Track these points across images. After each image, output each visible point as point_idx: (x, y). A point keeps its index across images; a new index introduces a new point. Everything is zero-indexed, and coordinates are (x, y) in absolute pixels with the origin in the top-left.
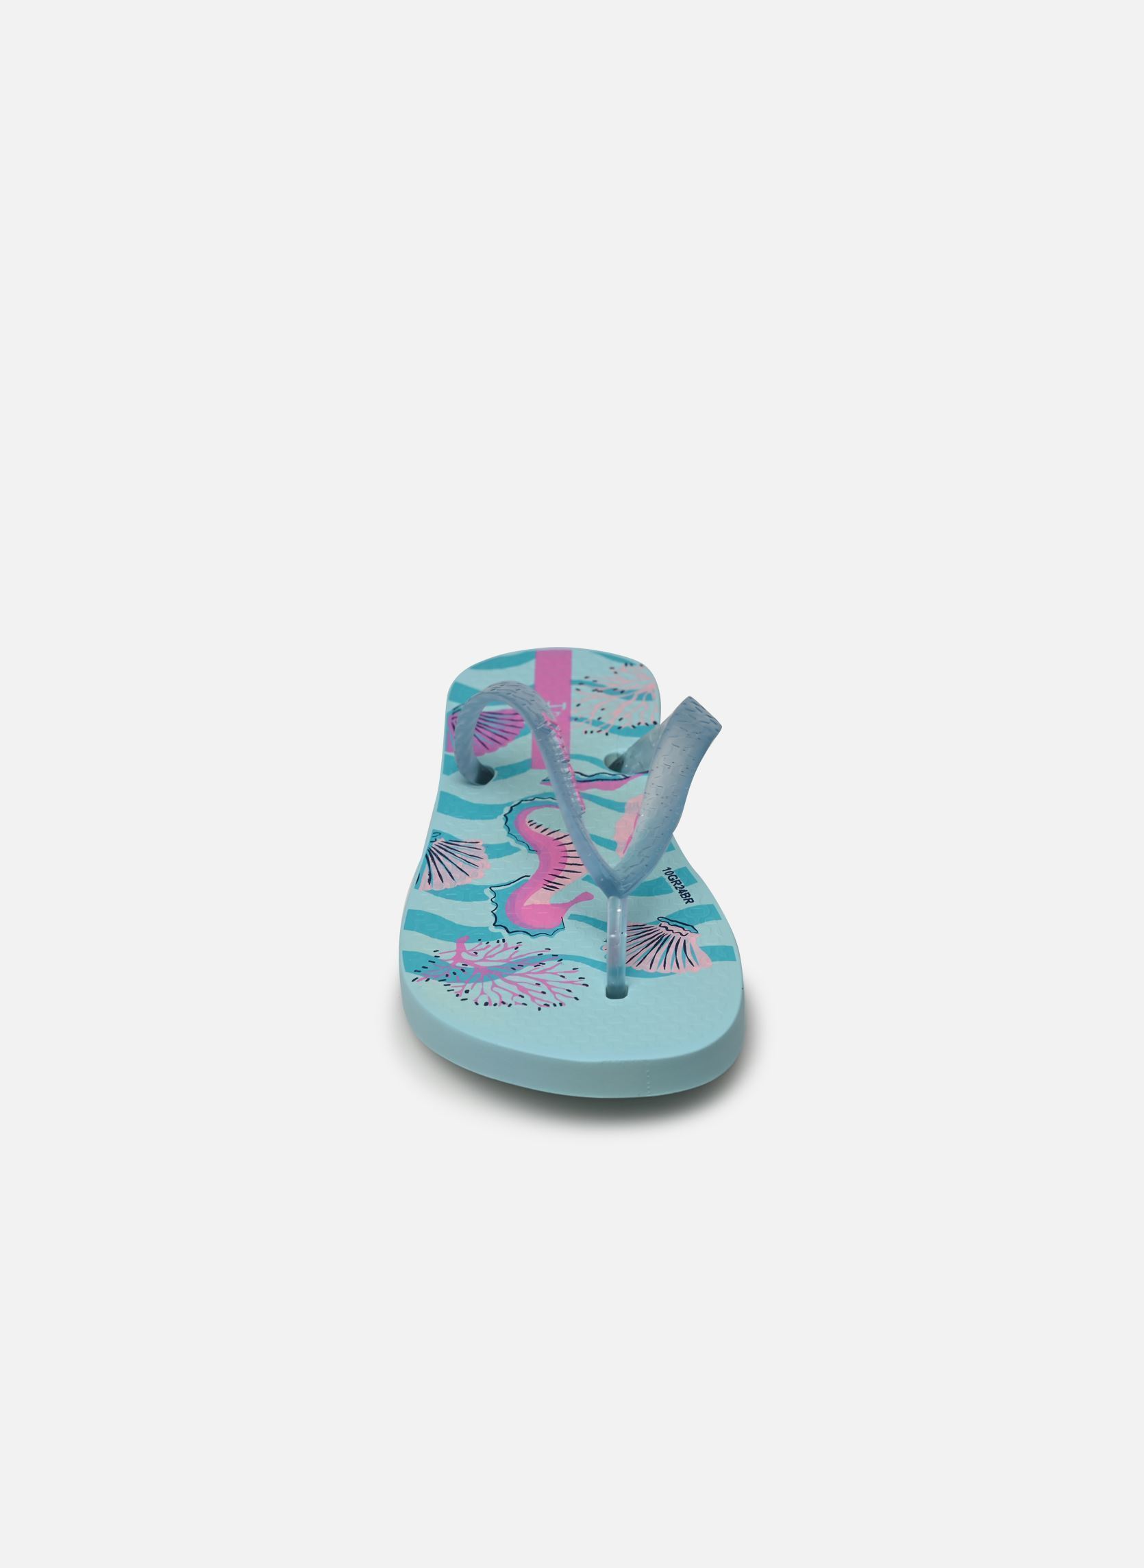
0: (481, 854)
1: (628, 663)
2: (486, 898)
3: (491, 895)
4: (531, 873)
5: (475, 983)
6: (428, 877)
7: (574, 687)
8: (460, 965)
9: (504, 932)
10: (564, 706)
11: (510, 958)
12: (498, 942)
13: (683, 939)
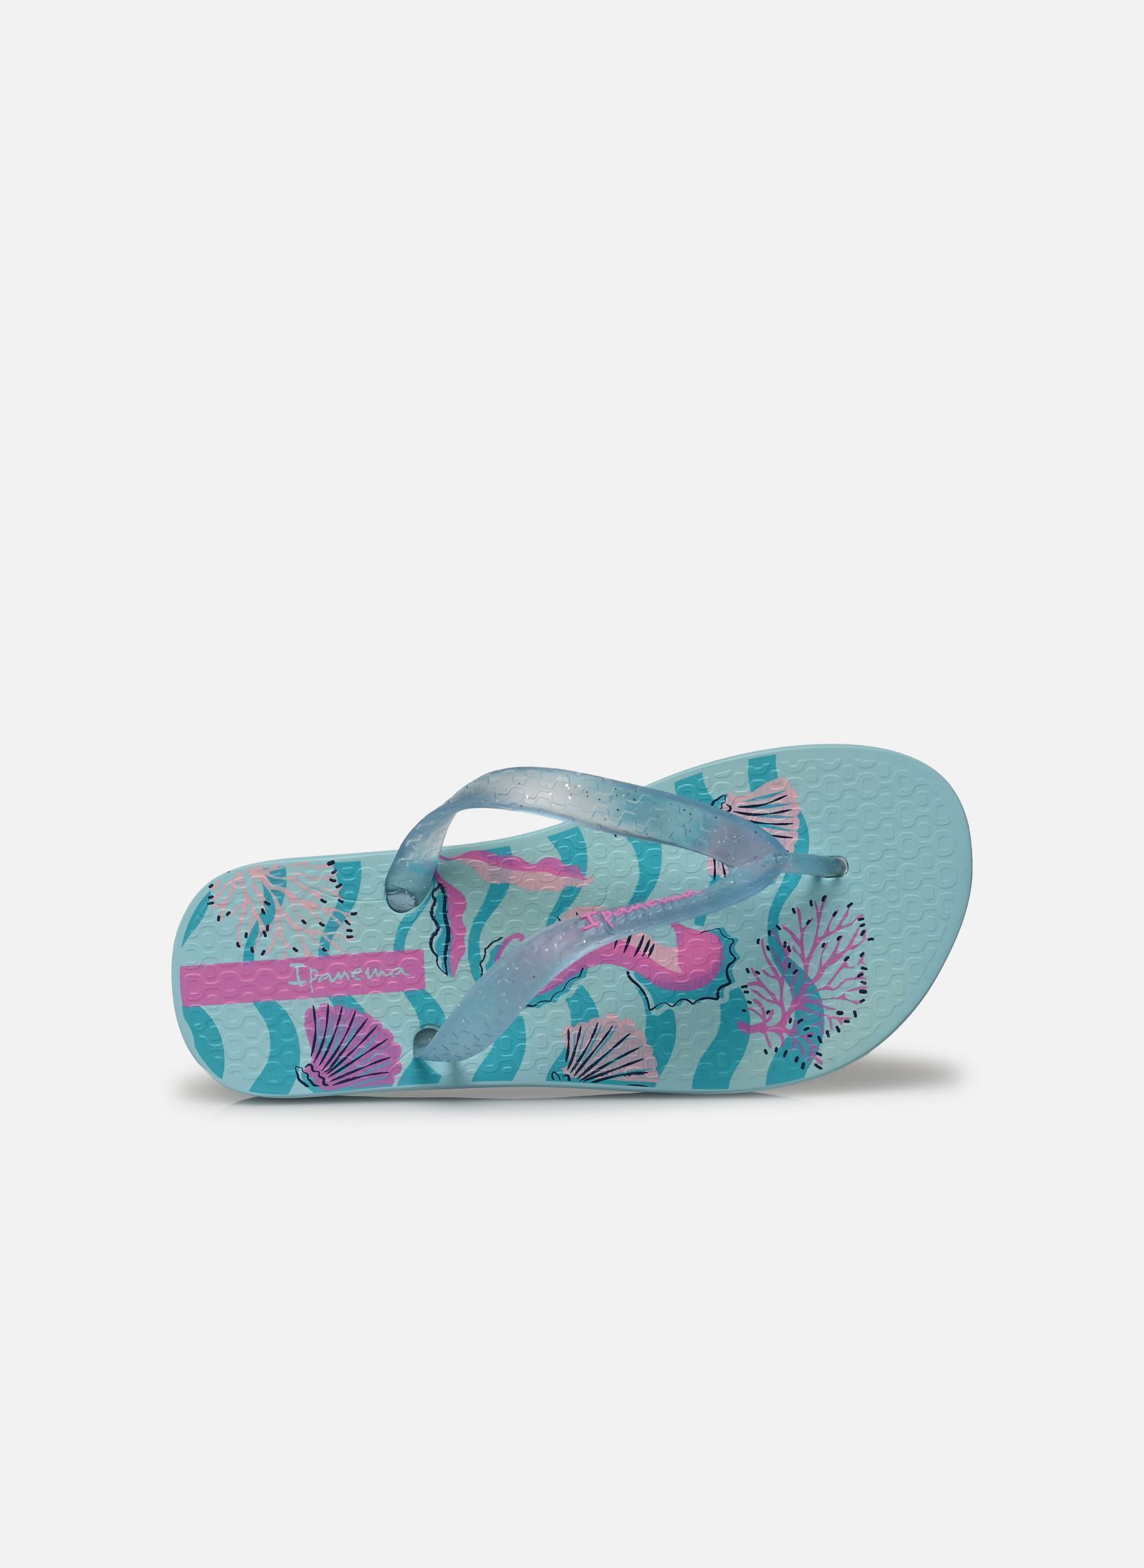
0: (588, 1028)
1: (208, 900)
2: (669, 1016)
3: (665, 1008)
4: (625, 970)
5: (822, 1006)
6: (632, 1076)
7: (257, 957)
8: (789, 1026)
9: (727, 990)
10: (297, 966)
11: (776, 977)
12: (747, 992)
13: (735, 808)
